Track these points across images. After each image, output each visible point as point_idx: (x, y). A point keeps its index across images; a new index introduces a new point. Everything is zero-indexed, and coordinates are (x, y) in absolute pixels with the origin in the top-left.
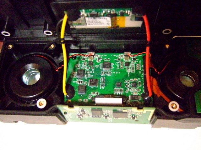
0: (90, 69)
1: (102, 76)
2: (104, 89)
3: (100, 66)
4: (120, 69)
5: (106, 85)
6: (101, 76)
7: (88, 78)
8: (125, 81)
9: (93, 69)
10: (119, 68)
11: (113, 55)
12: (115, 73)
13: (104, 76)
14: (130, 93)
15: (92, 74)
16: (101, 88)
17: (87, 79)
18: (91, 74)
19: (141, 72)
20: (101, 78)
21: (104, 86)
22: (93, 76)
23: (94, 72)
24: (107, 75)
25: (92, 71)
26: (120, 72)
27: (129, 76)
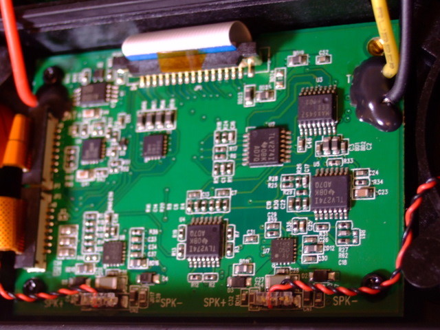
0: (284, 226)
1: (227, 185)
2: (219, 124)
3: (239, 241)
4: (147, 229)
5: (209, 143)
6: (233, 185)
7: (294, 170)
8: (126, 169)
9: (272, 218)
10: (147, 235)
11: (173, 303)
12: (169, 207)
13: (220, 185)
14: (110, 115)
15: (277, 194)
16: (233, 123)
17: (299, 166)
18: (281, 196)
19: (60, 218)
20: (229, 177)
21: (215, 135)
22: (269, 185)
23: (265, 204)
24: (204, 191)
25: (276, 208)
26: (148, 211)
27: (111, 194)
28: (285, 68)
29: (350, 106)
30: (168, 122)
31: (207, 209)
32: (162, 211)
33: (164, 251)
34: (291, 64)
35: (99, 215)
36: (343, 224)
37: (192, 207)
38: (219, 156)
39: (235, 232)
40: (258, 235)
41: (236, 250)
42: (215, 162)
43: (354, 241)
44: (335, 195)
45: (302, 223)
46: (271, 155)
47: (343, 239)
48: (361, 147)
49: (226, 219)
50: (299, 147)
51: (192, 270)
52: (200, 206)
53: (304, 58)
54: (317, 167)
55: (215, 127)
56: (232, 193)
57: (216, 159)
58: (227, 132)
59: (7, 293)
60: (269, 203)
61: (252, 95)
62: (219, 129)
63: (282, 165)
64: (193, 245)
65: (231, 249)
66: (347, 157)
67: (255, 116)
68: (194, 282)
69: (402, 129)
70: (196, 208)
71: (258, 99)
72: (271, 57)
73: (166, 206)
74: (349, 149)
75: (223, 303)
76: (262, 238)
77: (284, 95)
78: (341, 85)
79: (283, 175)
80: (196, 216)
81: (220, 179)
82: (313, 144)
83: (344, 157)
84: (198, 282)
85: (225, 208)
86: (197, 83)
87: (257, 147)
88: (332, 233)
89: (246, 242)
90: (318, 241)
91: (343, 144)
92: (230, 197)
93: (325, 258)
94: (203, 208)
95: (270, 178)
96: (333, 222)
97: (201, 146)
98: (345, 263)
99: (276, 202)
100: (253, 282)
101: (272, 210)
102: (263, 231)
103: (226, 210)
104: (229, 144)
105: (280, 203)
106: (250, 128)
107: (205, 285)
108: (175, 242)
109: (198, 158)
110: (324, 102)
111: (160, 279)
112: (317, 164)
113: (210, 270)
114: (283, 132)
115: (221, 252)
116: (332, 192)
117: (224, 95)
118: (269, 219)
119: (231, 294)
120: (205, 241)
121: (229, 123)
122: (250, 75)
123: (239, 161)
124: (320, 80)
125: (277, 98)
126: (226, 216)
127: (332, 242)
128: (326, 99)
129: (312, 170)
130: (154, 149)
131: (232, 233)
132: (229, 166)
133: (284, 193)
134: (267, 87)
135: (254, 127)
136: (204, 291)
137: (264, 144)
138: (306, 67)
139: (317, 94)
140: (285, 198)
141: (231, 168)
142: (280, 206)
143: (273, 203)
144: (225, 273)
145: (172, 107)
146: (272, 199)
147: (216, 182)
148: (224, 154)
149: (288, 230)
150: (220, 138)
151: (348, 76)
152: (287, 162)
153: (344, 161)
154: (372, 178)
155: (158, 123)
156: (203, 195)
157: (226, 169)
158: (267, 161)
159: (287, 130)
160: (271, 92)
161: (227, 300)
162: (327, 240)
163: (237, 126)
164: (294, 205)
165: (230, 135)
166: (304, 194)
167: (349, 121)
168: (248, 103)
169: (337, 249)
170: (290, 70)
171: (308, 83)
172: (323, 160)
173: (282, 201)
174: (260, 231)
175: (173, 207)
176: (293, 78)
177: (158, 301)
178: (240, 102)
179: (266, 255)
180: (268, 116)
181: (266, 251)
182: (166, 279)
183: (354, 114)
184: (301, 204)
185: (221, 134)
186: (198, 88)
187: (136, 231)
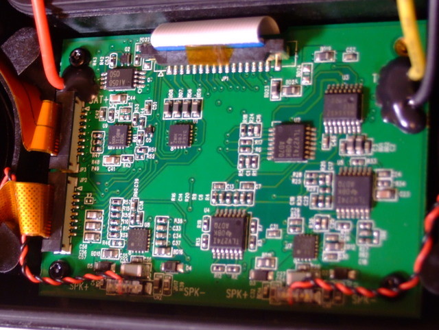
0: (307, 222)
1: (251, 178)
2: (245, 116)
3: (262, 235)
4: (172, 218)
5: (235, 135)
6: (258, 179)
7: (318, 167)
8: (152, 157)
9: (295, 214)
10: (172, 224)
11: (196, 292)
12: (194, 197)
13: (244, 178)
14: (136, 101)
15: (300, 190)
16: (259, 117)
17: (323, 164)
18: (304, 192)
20: (254, 170)
21: (241, 128)
22: (293, 181)
23: (288, 200)
24: (229, 183)
25: (299, 204)
26: (173, 200)
27: (137, 180)
28: (312, 64)
29: (376, 106)
30: (194, 112)
31: (232, 202)
32: (187, 200)
33: (188, 241)
34: (318, 60)
35: (124, 201)
36: (365, 224)
37: (217, 198)
38: (244, 149)
39: (258, 225)
40: (281, 230)
41: (259, 243)
42: (240, 154)
43: (375, 241)
44: (357, 196)
45: (324, 221)
46: (296, 151)
47: (364, 238)
48: (385, 148)
49: (250, 213)
50: (324, 145)
51: (215, 261)
52: (225, 198)
53: (331, 54)
54: (340, 166)
55: (241, 120)
56: (257, 186)
57: (241, 152)
58: (254, 125)
59: (34, 277)
60: (292, 199)
61: (278, 89)
62: (245, 122)
63: (306, 162)
64: (217, 237)
65: (254, 243)
66: (370, 157)
67: (281, 110)
68: (217, 273)
69: (426, 132)
70: (220, 200)
71: (284, 94)
72: (298, 52)
73: (191, 196)
74: (373, 150)
75: (245, 295)
76: (285, 233)
77: (310, 90)
78: (367, 84)
79: (306, 171)
80: (221, 208)
81: (245, 172)
82: (338, 142)
83: (368, 157)
84: (221, 273)
85: (249, 201)
86: (224, 74)
87: (282, 143)
88: (353, 233)
89: (269, 236)
90: (340, 239)
91: (367, 144)
92: (254, 191)
93: (346, 257)
94: (228, 200)
95: (294, 174)
96: (355, 221)
97: (226, 138)
98: (365, 262)
99: (299, 198)
100: (275, 276)
101: (295, 206)
102: (286, 226)
103: (250, 204)
104: (255, 137)
105: (303, 199)
106: (276, 122)
107: (228, 277)
108: (199, 233)
109: (223, 149)
110: (350, 101)
111: (184, 268)
112: (341, 162)
113: (233, 262)
114: (308, 128)
115: (244, 246)
116: (355, 192)
117: (250, 87)
118: (292, 215)
119: (253, 287)
120: (229, 234)
121: (255, 116)
122: (277, 69)
123: (264, 155)
124: (346, 77)
125: (304, 93)
126: (250, 209)
127: (353, 241)
128: (352, 99)
129: (336, 168)
130: (180, 139)
131: (255, 227)
132: (254, 159)
133: (308, 189)
134: (294, 82)
135: (280, 122)
136: (227, 282)
137: (289, 140)
138: (333, 63)
139: (343, 92)
140: (308, 194)
141: (256, 162)
142: (303, 202)
143: (296, 199)
144: (247, 266)
145: (199, 96)
146: (295, 195)
147: (240, 175)
148: (249, 147)
149: (310, 227)
150: (246, 130)
151: (375, 75)
152: (312, 158)
153: (368, 161)
154: (395, 179)
155: (185, 113)
156: (228, 187)
157: (251, 162)
158: (292, 157)
159: (312, 126)
160: (297, 87)
161: (249, 292)
162: (348, 239)
163: (262, 120)
164: (317, 201)
165: (256, 129)
166: (327, 191)
167: (374, 121)
168: (275, 97)
169: (357, 248)
170: (317, 65)
171: (335, 80)
172: (347, 159)
173: (305, 197)
174: (283, 226)
175: (198, 197)
176: (320, 75)
177: (181, 290)
178: (266, 96)
179: (288, 251)
180: (293, 111)
181: (289, 246)
182: (189, 268)
183: (379, 115)
184: (324, 201)
185: (247, 126)
186: (225, 78)
187: (161, 219)
